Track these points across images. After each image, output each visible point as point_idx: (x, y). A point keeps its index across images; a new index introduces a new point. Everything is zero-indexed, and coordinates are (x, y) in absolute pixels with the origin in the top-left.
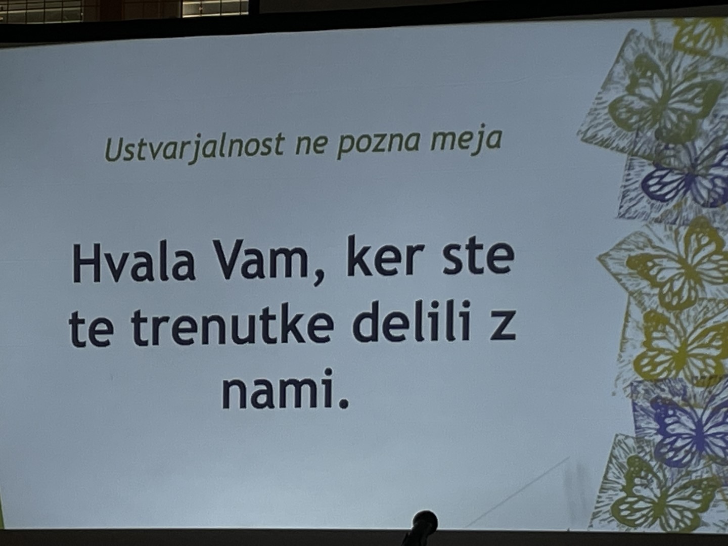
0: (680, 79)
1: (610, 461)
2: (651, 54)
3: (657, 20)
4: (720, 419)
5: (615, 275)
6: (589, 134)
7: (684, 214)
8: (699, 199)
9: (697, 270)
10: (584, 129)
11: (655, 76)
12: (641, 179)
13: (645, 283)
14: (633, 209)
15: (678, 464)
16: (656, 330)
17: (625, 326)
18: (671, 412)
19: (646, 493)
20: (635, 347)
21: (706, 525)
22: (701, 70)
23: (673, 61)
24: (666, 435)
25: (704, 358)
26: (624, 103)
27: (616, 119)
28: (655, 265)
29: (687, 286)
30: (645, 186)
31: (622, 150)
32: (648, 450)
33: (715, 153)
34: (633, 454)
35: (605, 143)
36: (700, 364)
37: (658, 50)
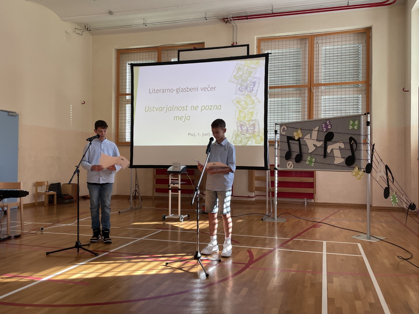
0: (245, 71)
1: (233, 134)
2: (240, 67)
3: (242, 61)
4: (251, 127)
5: (234, 104)
6: (230, 80)
7: (245, 94)
8: (248, 91)
11: (241, 70)
12: (239, 88)
13: (239, 106)
14: (237, 93)
15: (244, 134)
16: (241, 113)
17: (236, 112)
18: (243, 126)
20: (237, 116)
21: (248, 144)
22: (249, 69)
23: (244, 68)
24: (242, 130)
25: (248, 117)
26: (236, 75)
27: (235, 78)
28: (241, 102)
29: (246, 105)
30: (239, 89)
31: (236, 83)
32: (239, 132)
33: (251, 83)
35: (233, 82)
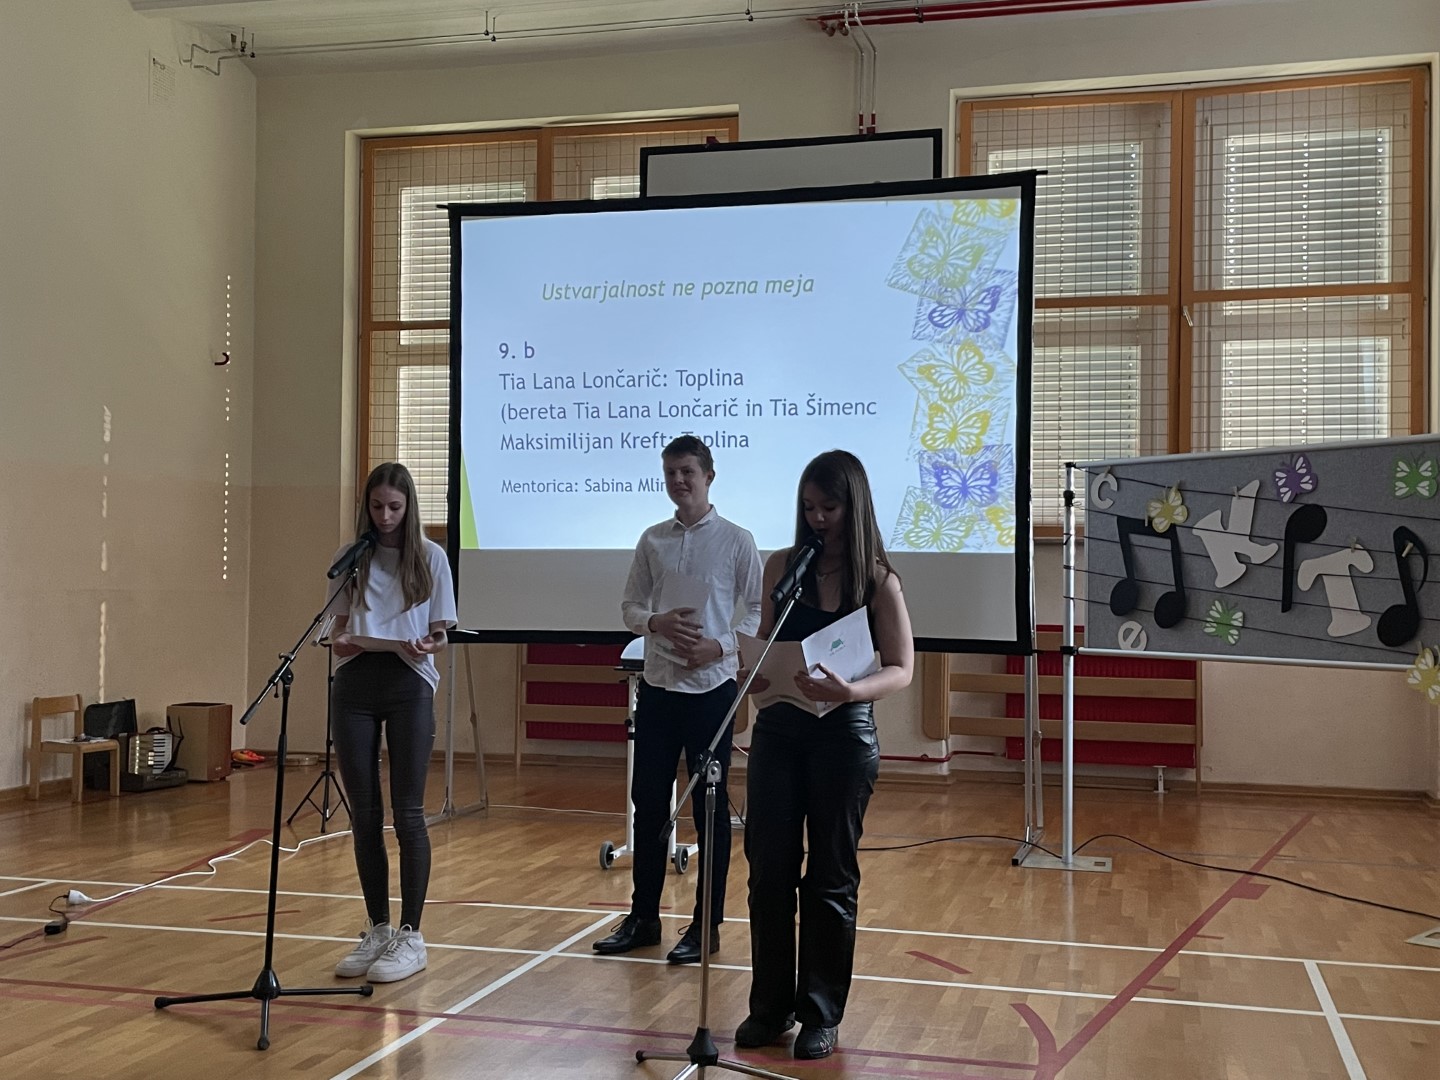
0: (956, 242)
1: (904, 504)
2: (936, 225)
3: (941, 201)
4: (978, 476)
5: (909, 379)
6: (892, 282)
7: (957, 336)
8: (967, 326)
9: (966, 374)
10: (889, 278)
11: (939, 241)
12: (928, 313)
13: (929, 384)
14: (922, 334)
15: (949, 506)
16: (937, 416)
17: (916, 414)
18: (945, 472)
19: (927, 525)
20: (922, 428)
21: (967, 546)
22: (971, 236)
23: (952, 230)
24: (942, 487)
25: (969, 435)
26: (918, 260)
27: (912, 270)
28: (936, 372)
29: (958, 386)
30: (931, 317)
31: (916, 293)
32: (929, 496)
33: (979, 295)
34: (919, 500)
35: (904, 288)
36: (966, 440)
37: (941, 223)
